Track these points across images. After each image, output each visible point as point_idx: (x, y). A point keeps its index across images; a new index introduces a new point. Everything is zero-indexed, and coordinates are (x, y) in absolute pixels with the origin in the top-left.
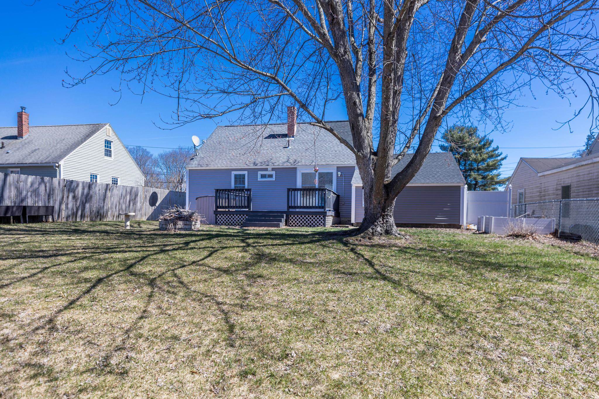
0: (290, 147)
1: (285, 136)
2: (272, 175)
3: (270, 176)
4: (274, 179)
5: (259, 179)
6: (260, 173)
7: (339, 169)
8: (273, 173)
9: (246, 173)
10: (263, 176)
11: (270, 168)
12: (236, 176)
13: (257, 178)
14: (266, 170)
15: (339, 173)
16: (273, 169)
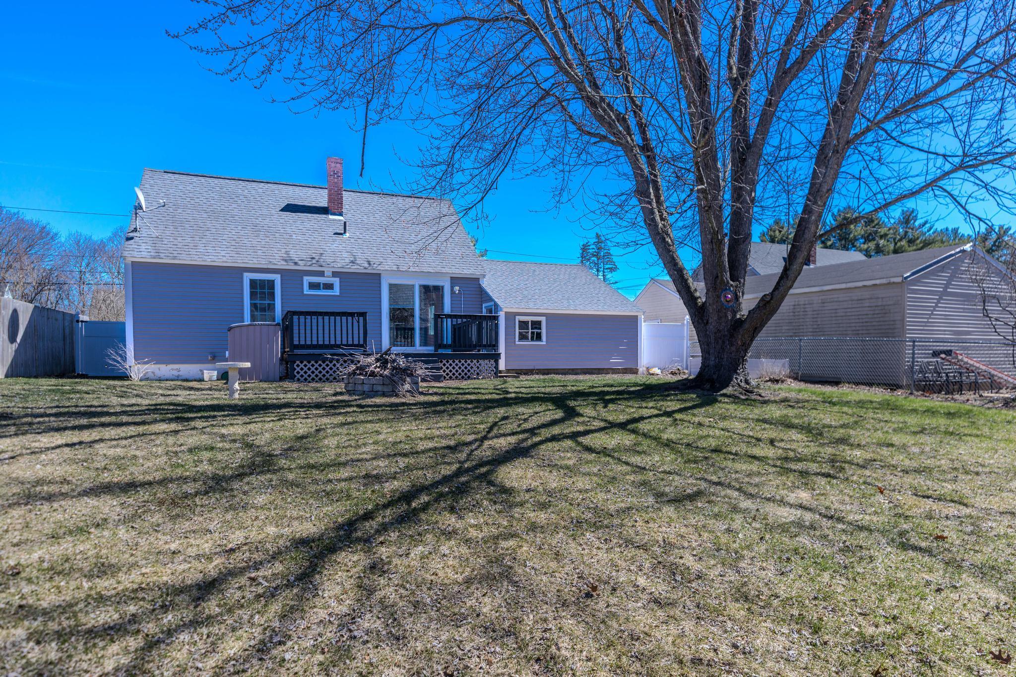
0: (348, 234)
1: (324, 211)
2: (332, 285)
3: (329, 286)
4: (337, 291)
5: (306, 291)
6: (307, 279)
7: (454, 280)
8: (336, 281)
9: (277, 278)
10: (313, 286)
11: (328, 271)
12: (253, 283)
13: (302, 288)
14: (321, 274)
15: (457, 288)
16: (335, 274)
